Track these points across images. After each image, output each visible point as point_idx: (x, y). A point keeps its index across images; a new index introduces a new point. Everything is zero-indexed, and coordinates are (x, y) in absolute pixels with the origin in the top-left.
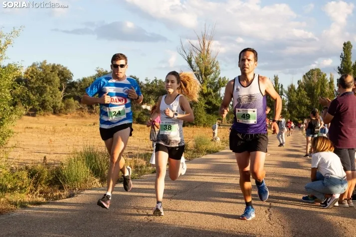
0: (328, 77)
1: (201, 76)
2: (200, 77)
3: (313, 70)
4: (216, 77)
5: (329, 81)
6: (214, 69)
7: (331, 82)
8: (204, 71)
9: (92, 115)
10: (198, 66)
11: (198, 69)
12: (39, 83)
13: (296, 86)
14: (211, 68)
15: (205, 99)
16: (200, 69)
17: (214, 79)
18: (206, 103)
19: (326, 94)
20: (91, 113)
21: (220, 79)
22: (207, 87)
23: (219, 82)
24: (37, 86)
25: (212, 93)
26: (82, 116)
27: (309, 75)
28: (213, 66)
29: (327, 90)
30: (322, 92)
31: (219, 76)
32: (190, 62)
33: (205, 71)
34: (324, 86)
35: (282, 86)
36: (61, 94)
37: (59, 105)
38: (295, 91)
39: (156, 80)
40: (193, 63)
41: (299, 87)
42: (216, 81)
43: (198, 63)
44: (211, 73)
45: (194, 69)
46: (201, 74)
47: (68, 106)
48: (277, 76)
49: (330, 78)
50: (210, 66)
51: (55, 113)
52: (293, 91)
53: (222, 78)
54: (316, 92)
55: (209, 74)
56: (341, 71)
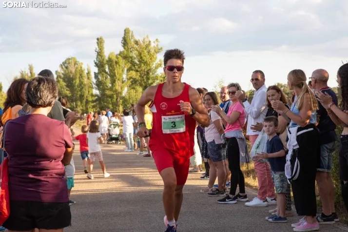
0: (85, 67)
3: (69, 59)
5: (86, 72)
7: (88, 73)
19: (85, 85)
29: (85, 81)
30: (81, 83)
34: (82, 77)
49: (88, 69)
56: (97, 65)
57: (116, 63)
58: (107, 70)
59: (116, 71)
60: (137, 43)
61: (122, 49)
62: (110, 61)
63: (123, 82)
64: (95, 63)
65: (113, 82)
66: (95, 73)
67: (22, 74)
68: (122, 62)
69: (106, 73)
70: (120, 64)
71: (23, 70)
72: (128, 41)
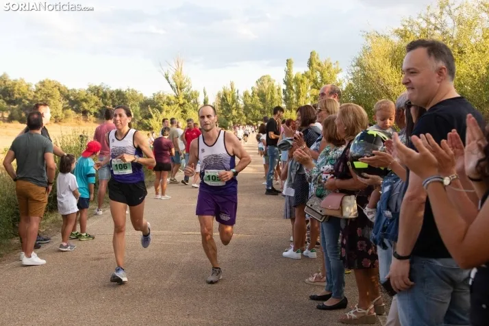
0: (276, 84)
2: (176, 90)
3: (264, 76)
4: (189, 90)
5: (277, 88)
6: (187, 84)
7: (279, 89)
9: (87, 123)
10: (175, 81)
11: (174, 83)
12: (43, 97)
13: (250, 92)
14: (185, 83)
16: (176, 84)
17: (188, 92)
18: (182, 112)
19: (276, 100)
20: (86, 121)
22: (183, 99)
23: (191, 94)
24: (41, 99)
26: (79, 124)
27: (261, 81)
28: (186, 81)
29: (276, 96)
30: (272, 98)
31: (191, 90)
32: (167, 78)
33: (180, 85)
34: (273, 92)
36: (60, 106)
37: (59, 115)
38: (249, 96)
40: (170, 78)
41: (253, 93)
43: (174, 79)
44: (185, 87)
45: (171, 83)
46: (177, 88)
47: (67, 116)
49: (278, 86)
50: (184, 81)
51: (56, 122)
52: (247, 96)
53: (193, 91)
54: (267, 98)
55: (183, 88)
56: (285, 83)
57: (302, 81)
58: (294, 88)
59: (301, 89)
60: (319, 65)
61: (307, 69)
62: (296, 80)
63: (306, 98)
64: (284, 81)
65: (298, 98)
66: (284, 90)
67: (224, 89)
68: (306, 81)
69: (293, 90)
70: (305, 82)
71: (225, 86)
72: (313, 62)
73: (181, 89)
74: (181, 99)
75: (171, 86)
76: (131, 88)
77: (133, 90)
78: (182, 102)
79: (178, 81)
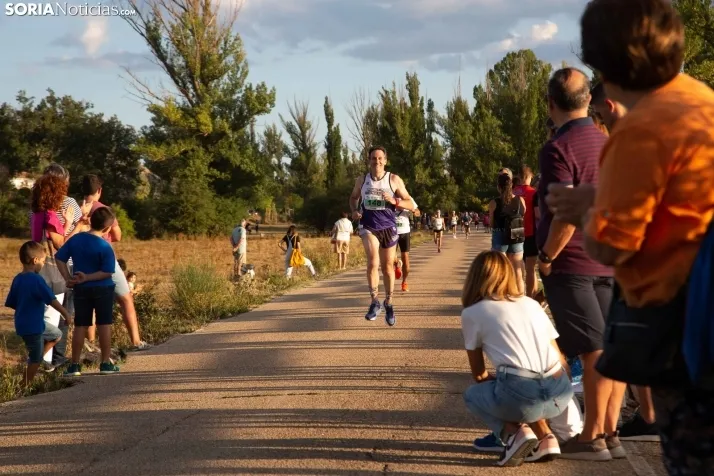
1: (193, 83)
2: (190, 86)
4: (236, 85)
6: (230, 59)
8: (198, 66)
10: (181, 52)
11: (180, 61)
13: (471, 105)
14: (220, 58)
15: (207, 150)
16: (187, 62)
17: (233, 92)
18: (212, 165)
21: (249, 89)
22: (213, 116)
23: (247, 99)
25: (229, 132)
27: (505, 69)
28: (225, 50)
31: (247, 82)
32: (154, 41)
33: (204, 65)
35: (431, 105)
38: (467, 117)
39: (52, 100)
40: (163, 43)
41: (478, 107)
42: (238, 95)
43: (179, 44)
44: (222, 73)
45: (168, 61)
46: (191, 76)
48: (415, 75)
52: (462, 117)
53: (254, 88)
54: (528, 118)
55: (214, 77)
73: (205, 80)
74: (204, 118)
75: (170, 70)
76: (59, 95)
77: (67, 101)
78: (208, 128)
79: (195, 52)
